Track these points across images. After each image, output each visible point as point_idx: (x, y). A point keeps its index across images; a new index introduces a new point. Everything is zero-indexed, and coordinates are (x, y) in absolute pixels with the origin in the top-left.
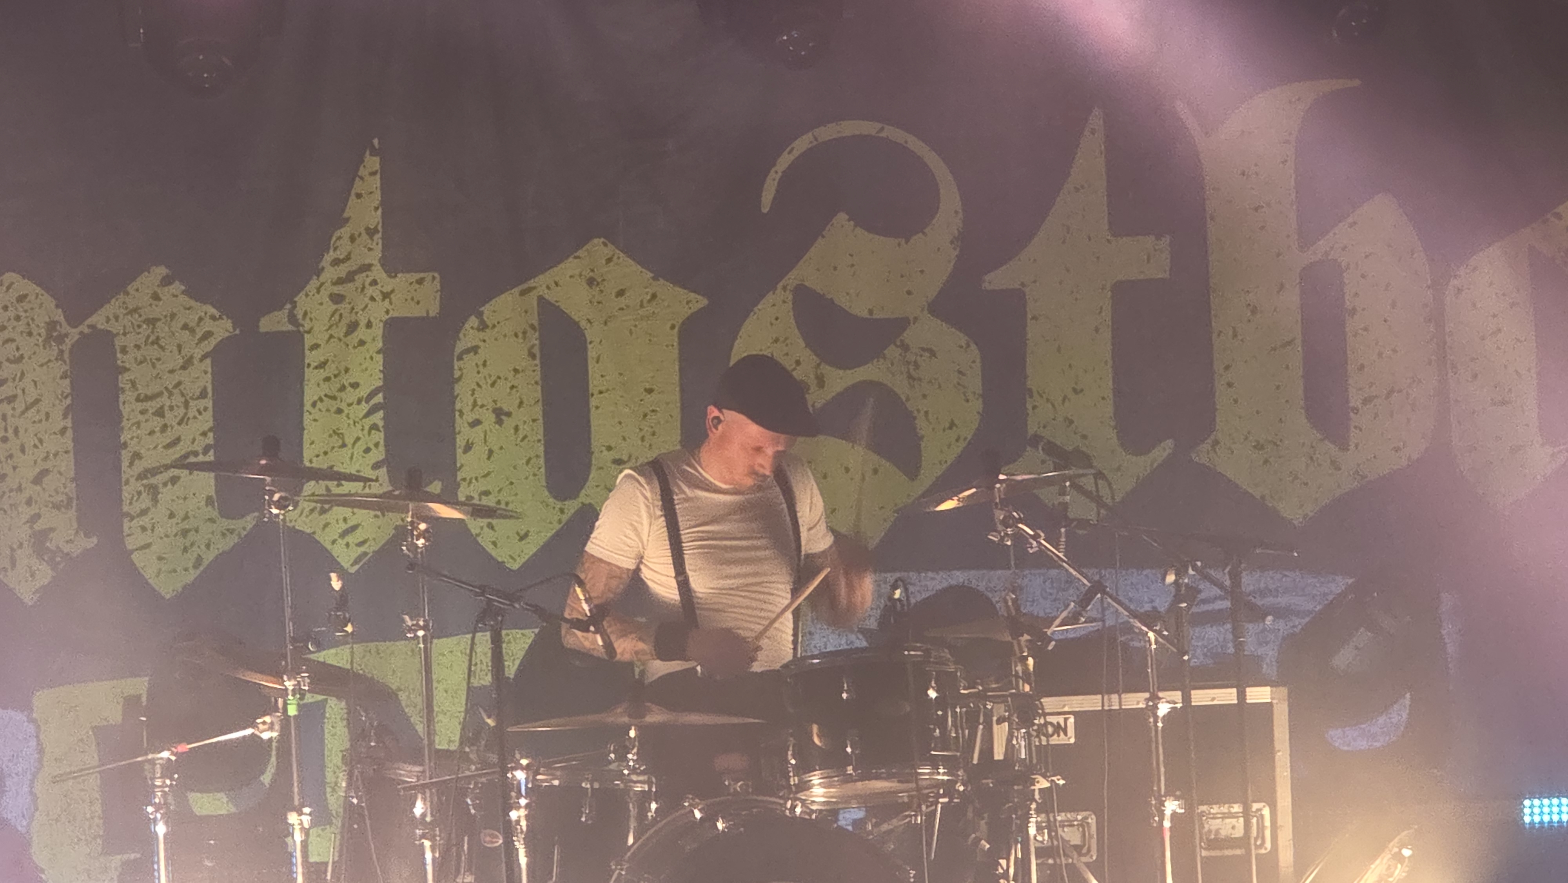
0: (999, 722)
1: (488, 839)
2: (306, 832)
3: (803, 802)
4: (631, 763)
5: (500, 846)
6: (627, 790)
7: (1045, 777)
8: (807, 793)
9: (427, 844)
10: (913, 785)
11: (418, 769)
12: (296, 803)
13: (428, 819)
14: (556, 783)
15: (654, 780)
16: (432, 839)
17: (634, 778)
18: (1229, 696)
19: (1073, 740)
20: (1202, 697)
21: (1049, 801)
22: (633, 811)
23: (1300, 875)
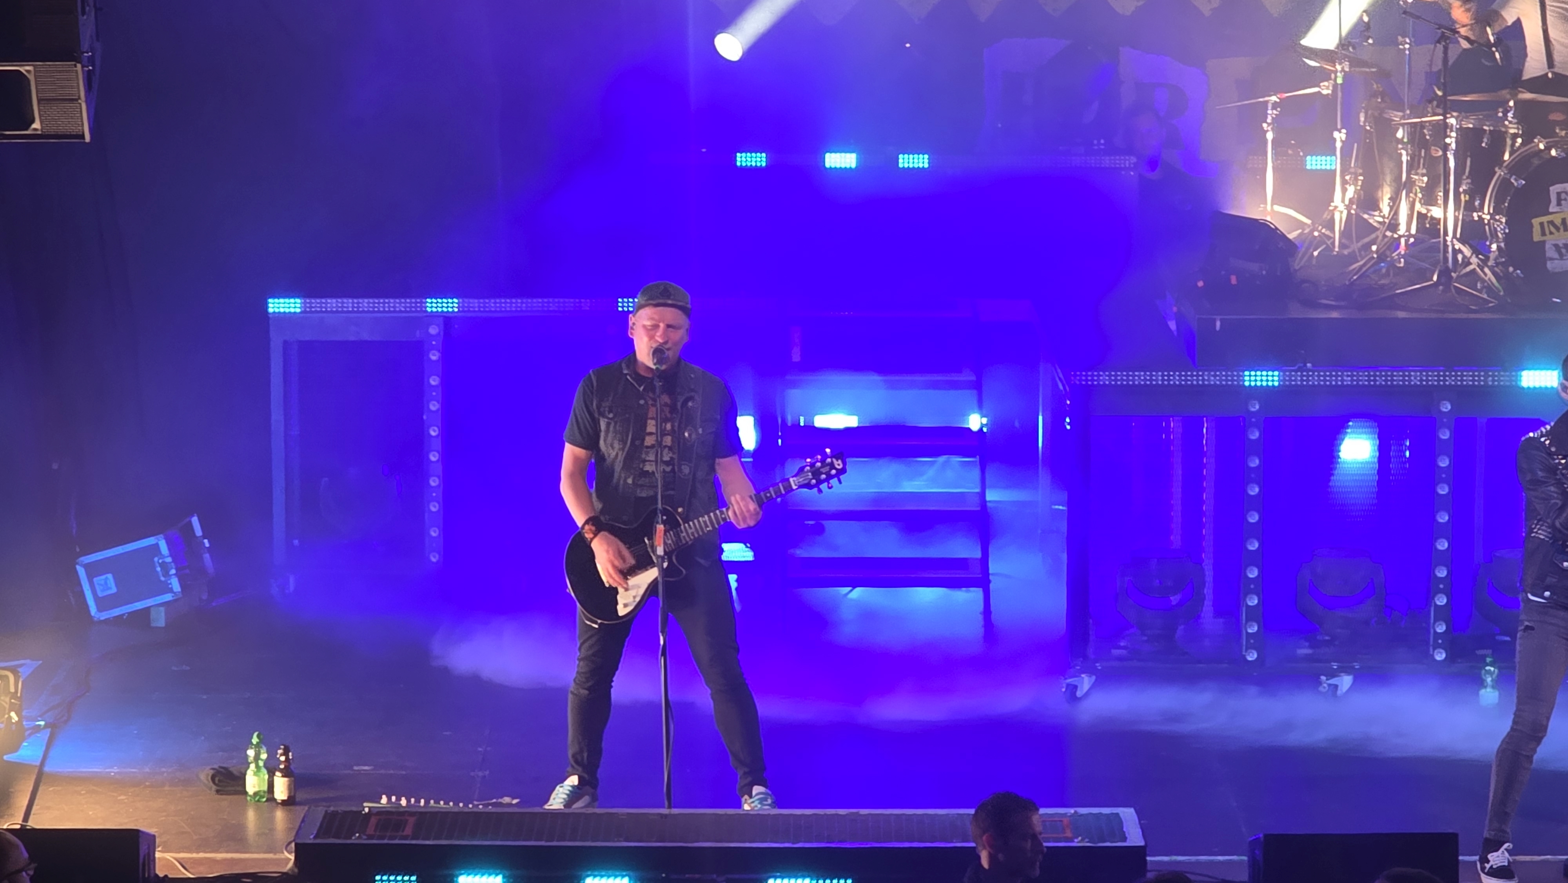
1: (1434, 152)
4: (1510, 119)
5: (1441, 156)
6: (1506, 132)
9: (1404, 152)
11: (1400, 114)
12: (1339, 127)
13: (1405, 140)
14: (1471, 126)
16: (1407, 151)
17: (1511, 126)
22: (1509, 142)
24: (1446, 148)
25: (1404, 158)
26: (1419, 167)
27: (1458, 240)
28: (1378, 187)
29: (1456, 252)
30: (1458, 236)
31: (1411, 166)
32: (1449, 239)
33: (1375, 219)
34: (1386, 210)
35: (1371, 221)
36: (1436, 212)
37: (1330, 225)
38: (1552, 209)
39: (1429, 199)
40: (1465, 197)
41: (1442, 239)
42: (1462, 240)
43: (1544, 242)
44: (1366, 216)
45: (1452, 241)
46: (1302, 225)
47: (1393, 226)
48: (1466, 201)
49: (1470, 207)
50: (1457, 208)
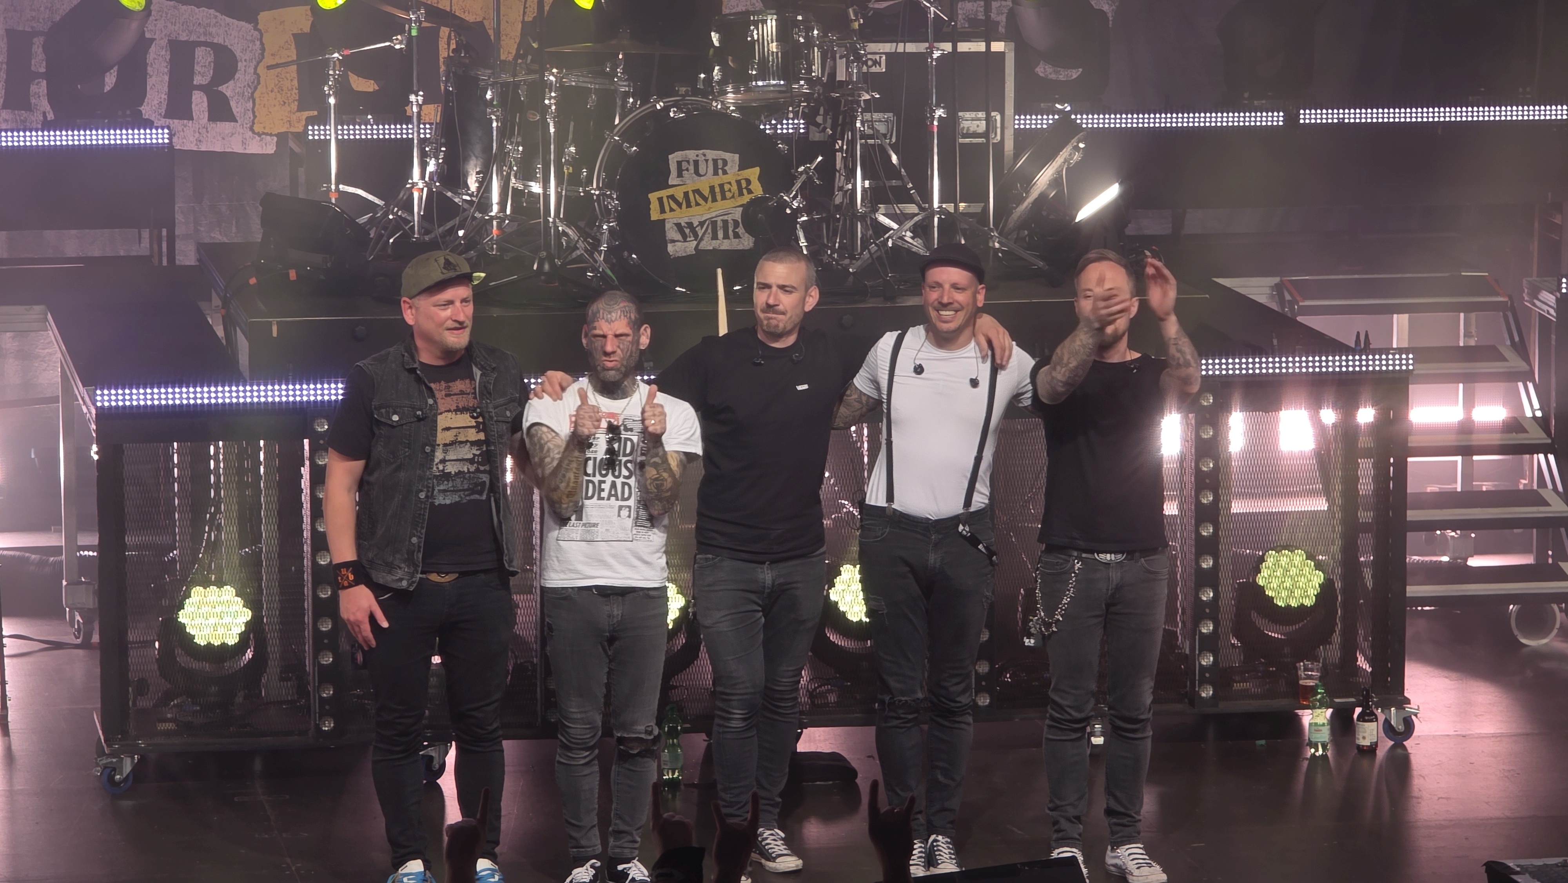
0: (841, 58)
1: (531, 116)
2: (420, 106)
3: (721, 101)
4: (619, 75)
5: (538, 119)
6: (616, 90)
7: (868, 93)
8: (724, 97)
9: (494, 117)
10: (789, 95)
11: (490, 71)
12: (415, 89)
13: (495, 103)
15: (632, 84)
16: (498, 115)
17: (620, 83)
18: (980, 47)
19: (884, 70)
20: (964, 47)
21: (869, 107)
22: (619, 102)
23: (1017, 156)
24: (544, 110)
25: (495, 124)
26: (512, 134)
27: (561, 220)
28: (466, 159)
29: (559, 235)
30: (562, 216)
31: (505, 133)
32: (551, 220)
33: (461, 198)
34: (474, 186)
35: (457, 200)
36: (536, 188)
37: (408, 205)
38: (673, 180)
39: (527, 175)
40: (568, 169)
41: (542, 220)
42: (566, 221)
43: (662, 222)
44: (449, 194)
45: (554, 222)
46: (373, 207)
47: (484, 204)
48: (569, 174)
49: (575, 180)
50: (559, 183)
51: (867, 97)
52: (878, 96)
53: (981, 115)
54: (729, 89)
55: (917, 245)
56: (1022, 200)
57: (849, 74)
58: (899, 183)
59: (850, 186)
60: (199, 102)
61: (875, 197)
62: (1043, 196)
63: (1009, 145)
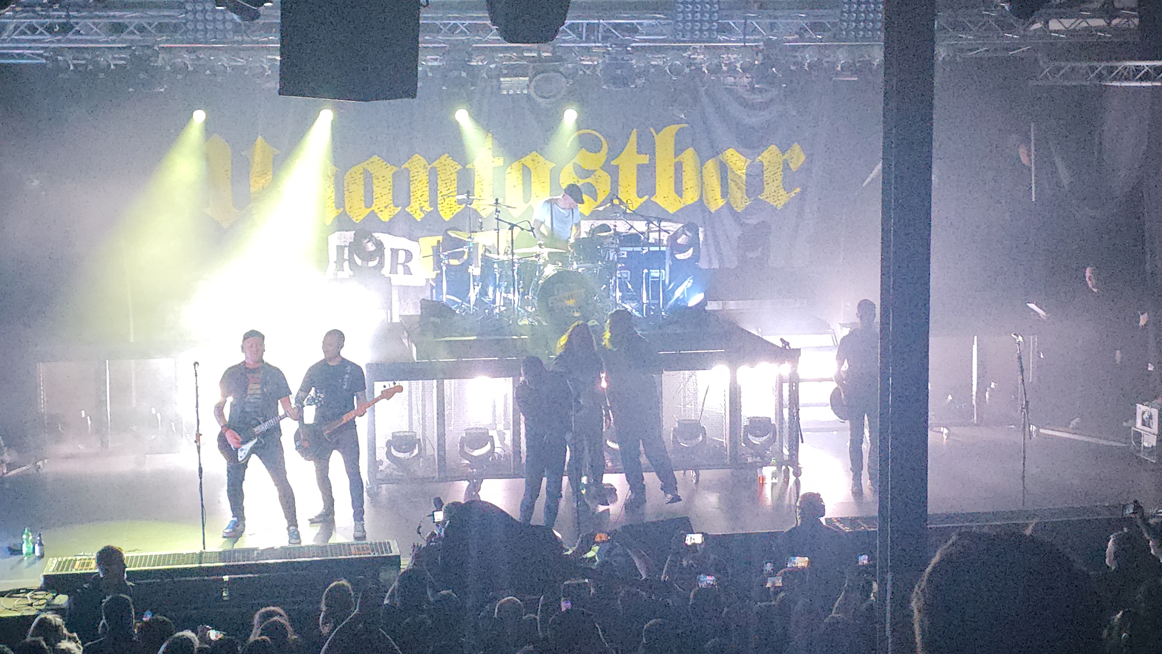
9: (497, 273)
10: (594, 265)
18: (657, 249)
19: (625, 256)
20: (652, 249)
21: (621, 268)
22: (538, 267)
23: (670, 283)
24: (513, 271)
25: (498, 276)
26: (503, 279)
28: (487, 286)
29: (519, 311)
30: (519, 305)
31: (500, 278)
32: (516, 305)
33: (486, 300)
34: (491, 296)
35: (485, 300)
36: (510, 296)
37: (469, 302)
38: (556, 293)
39: (507, 292)
40: (521, 290)
41: (513, 307)
42: (520, 307)
43: (553, 307)
44: (483, 298)
45: (517, 307)
46: (457, 303)
47: (494, 302)
48: (522, 292)
49: (524, 294)
50: (519, 294)
51: (620, 265)
52: (623, 265)
53: (658, 271)
54: (575, 263)
55: (637, 314)
56: (671, 299)
57: (614, 258)
58: (629, 293)
59: (614, 295)
60: (400, 268)
61: (622, 298)
62: (678, 297)
63: (667, 282)
